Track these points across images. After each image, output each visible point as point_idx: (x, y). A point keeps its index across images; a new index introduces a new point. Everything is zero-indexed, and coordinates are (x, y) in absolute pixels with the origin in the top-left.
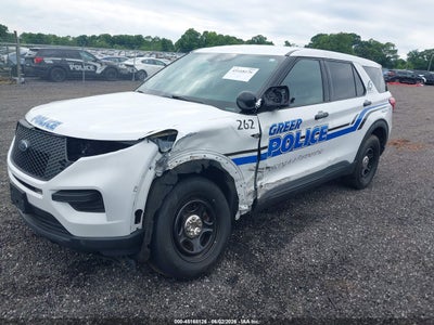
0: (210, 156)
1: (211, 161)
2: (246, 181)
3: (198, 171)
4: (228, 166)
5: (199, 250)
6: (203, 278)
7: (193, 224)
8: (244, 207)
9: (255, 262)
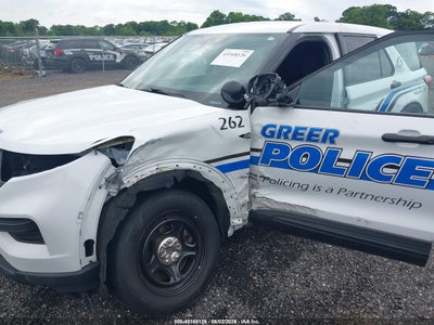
0: (184, 165)
1: (187, 171)
2: (238, 190)
3: (169, 185)
4: (212, 175)
5: (178, 279)
6: (185, 312)
7: (169, 248)
8: (237, 221)
9: (252, 288)
